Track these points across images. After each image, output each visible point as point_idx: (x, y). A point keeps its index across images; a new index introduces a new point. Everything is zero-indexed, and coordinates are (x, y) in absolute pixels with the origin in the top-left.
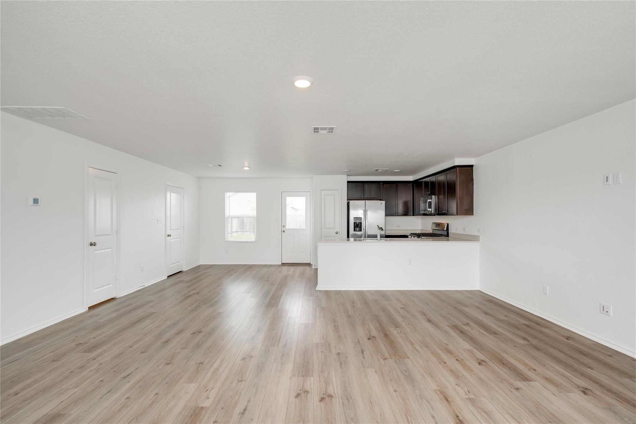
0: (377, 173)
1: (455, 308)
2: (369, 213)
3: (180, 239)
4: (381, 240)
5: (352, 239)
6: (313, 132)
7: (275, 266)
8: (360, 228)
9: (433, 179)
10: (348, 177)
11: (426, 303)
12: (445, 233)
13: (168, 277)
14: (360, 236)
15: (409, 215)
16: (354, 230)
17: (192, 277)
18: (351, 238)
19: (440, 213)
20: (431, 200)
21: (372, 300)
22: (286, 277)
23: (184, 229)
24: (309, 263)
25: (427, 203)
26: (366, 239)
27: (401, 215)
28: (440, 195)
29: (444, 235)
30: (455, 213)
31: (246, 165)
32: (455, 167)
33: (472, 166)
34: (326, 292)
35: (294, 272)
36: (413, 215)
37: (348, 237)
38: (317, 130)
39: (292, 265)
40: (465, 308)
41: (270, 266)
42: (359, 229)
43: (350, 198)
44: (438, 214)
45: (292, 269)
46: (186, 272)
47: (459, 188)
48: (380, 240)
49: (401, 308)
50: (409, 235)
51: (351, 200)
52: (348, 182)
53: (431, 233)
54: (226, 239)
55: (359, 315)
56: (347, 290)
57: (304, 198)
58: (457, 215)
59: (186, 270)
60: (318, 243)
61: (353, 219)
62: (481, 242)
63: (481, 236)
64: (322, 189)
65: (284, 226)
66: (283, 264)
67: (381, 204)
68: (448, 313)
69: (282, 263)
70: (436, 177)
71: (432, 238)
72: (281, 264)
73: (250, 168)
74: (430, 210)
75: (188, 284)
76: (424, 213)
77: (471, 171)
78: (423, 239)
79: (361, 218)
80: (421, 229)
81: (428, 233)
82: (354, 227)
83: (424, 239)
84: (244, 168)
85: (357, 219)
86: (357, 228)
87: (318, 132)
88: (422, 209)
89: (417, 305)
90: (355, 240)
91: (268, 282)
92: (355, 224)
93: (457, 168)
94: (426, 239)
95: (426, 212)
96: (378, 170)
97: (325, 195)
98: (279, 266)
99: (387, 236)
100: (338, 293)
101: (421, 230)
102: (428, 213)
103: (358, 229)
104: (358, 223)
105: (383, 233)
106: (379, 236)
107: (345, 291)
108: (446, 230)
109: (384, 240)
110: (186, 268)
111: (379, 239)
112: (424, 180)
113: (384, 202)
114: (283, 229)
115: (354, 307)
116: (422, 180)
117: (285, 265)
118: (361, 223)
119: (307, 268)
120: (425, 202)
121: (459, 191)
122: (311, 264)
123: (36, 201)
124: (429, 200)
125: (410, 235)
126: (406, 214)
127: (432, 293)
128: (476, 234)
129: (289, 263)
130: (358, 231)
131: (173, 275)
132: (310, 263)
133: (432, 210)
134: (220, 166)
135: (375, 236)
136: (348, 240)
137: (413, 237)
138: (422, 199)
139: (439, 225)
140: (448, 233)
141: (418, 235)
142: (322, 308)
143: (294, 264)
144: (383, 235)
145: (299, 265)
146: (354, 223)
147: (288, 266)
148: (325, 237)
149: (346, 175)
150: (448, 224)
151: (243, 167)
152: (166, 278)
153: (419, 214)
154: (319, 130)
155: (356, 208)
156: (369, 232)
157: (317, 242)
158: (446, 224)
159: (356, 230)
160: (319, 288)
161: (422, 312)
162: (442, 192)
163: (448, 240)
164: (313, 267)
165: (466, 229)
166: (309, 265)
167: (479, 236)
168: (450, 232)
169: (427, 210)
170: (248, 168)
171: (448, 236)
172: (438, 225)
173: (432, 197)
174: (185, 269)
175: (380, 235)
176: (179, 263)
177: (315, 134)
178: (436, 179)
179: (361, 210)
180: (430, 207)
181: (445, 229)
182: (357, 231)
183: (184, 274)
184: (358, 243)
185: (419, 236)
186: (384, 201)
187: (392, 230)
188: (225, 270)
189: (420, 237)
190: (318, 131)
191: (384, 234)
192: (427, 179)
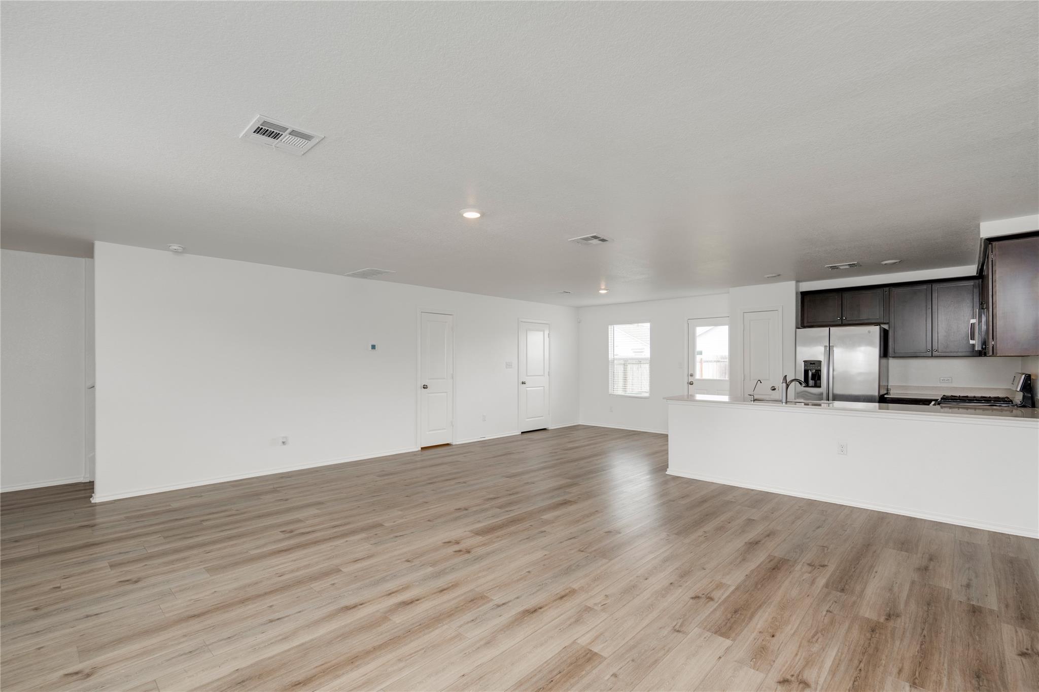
2: (838, 352)
3: (542, 388)
8: (817, 381)
12: (1021, 398)
13: (522, 433)
14: (818, 397)
23: (549, 376)
26: (830, 402)
42: (815, 382)
46: (551, 429)
52: (804, 293)
54: (611, 391)
57: (728, 328)
61: (802, 363)
64: (746, 311)
65: (691, 375)
67: (871, 332)
73: (607, 290)
79: (820, 362)
82: (807, 379)
84: (600, 292)
85: (812, 364)
93: (994, 244)
96: (838, 266)
97: (750, 320)
104: (813, 371)
105: (873, 390)
106: (784, 395)
108: (1022, 392)
111: (784, 401)
113: (877, 328)
114: (691, 379)
118: (819, 371)
123: (373, 347)
130: (812, 387)
131: (533, 432)
134: (569, 293)
144: (872, 395)
146: (806, 371)
149: (796, 281)
151: (598, 291)
152: (519, 434)
155: (811, 341)
156: (840, 390)
158: (1024, 376)
171: (1031, 406)
174: (551, 426)
176: (541, 418)
179: (821, 346)
183: (549, 432)
191: (877, 393)
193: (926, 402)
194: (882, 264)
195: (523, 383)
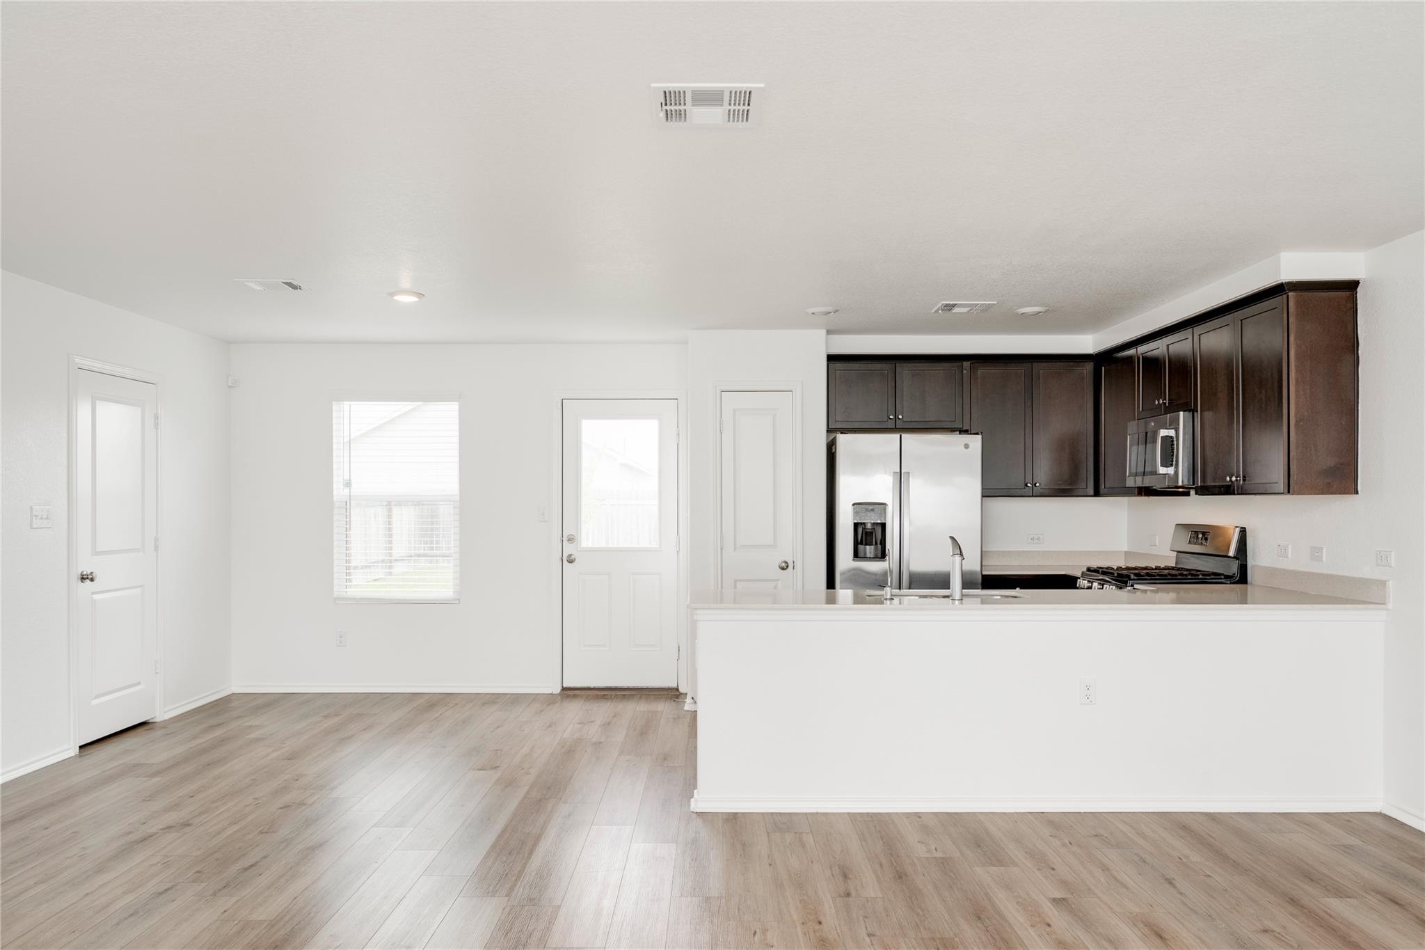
0: (947, 319)
1: (1293, 901)
2: (917, 488)
3: (139, 591)
4: (965, 600)
5: (844, 594)
6: (662, 115)
7: (535, 698)
8: (879, 546)
9: (1180, 345)
10: (832, 337)
11: (1163, 876)
12: (1234, 568)
13: (81, 747)
14: (879, 582)
15: (1081, 492)
16: (856, 555)
17: (181, 750)
18: (841, 589)
19: (1210, 483)
20: (1172, 433)
21: (927, 858)
22: (569, 752)
23: (156, 550)
24: (674, 685)
25: (1155, 441)
26: (904, 591)
27: (1047, 492)
28: (1208, 410)
29: (1227, 577)
30: (1281, 486)
31: (405, 283)
32: (1278, 290)
33: (1352, 286)
34: (733, 819)
35: (607, 725)
36: (1097, 493)
37: (831, 584)
38: (678, 108)
39: (604, 697)
40: (1336, 905)
41: (515, 700)
42: (876, 549)
43: (839, 426)
44: (1204, 490)
45: (602, 710)
46: (166, 724)
47: (1297, 380)
48: (963, 595)
49: (1056, 901)
50: (1078, 574)
51: (844, 431)
52: (831, 358)
53: (1173, 568)
54: (339, 589)
55: (867, 939)
56: (819, 811)
57: (654, 424)
58: (1289, 492)
59: (167, 716)
60: (699, 612)
61: (850, 509)
62: (1390, 606)
63: (1390, 584)
64: (723, 389)
65: (570, 540)
66: (569, 693)
67: (967, 446)
68: (1265, 931)
69: (564, 689)
70: (1196, 337)
71: (1177, 591)
72: (557, 690)
73: (420, 295)
74: (1171, 470)
75: (155, 780)
76: (1140, 484)
77: (1350, 305)
78: (1138, 593)
79: (885, 505)
80: (1126, 550)
81: (1157, 568)
82: (856, 544)
83: (1145, 591)
84: (398, 298)
85: (867, 510)
86: (868, 547)
87: (681, 115)
88: (1133, 471)
89: (1125, 886)
90: (858, 600)
91: (492, 772)
92: (860, 530)
93: (1291, 294)
94: (1152, 591)
95: (1148, 482)
96: (954, 306)
97: (734, 411)
98: (550, 699)
99: (992, 582)
100: (781, 824)
101: (1126, 552)
102: (1158, 487)
103: (869, 550)
104: (869, 526)
105: (973, 563)
106: (956, 582)
107: (812, 814)
108: (1234, 557)
109: (979, 600)
110: (167, 709)
111: (957, 596)
112: (1142, 349)
113: (976, 442)
114: (569, 549)
115: (848, 895)
116: (1131, 352)
117: (575, 696)
118: (883, 526)
119: (663, 708)
120: (1147, 438)
121: (1297, 391)
122: (681, 690)
124: (1163, 433)
125: (1083, 574)
126: (1064, 489)
127: (1181, 824)
128: (1367, 571)
129: (592, 685)
130: (870, 559)
131: (94, 746)
132: (677, 689)
133: (1180, 472)
134: (294, 287)
135: (940, 582)
136: (831, 600)
137: (1095, 584)
138: (1132, 427)
139: (1204, 534)
140: (1243, 568)
141: (1120, 575)
142: (707, 899)
143: (613, 693)
144: (972, 573)
145: (632, 696)
146: (856, 525)
147: (588, 698)
148: (736, 581)
149: (824, 332)
150: (1243, 531)
151: (392, 294)
152: (73, 754)
153: (1123, 491)
154: (688, 107)
155: (865, 464)
156: (919, 562)
157: (696, 609)
158: (1238, 530)
159: (861, 554)
160: (704, 800)
161: (1148, 924)
162: (1223, 395)
163: (1243, 600)
164: (688, 706)
165: (1324, 550)
166: (673, 694)
167: (1383, 583)
168: (1250, 563)
169: (1155, 473)
170: (414, 299)
171: (1243, 578)
172: (1201, 533)
173: (1179, 415)
174: (161, 713)
175: (963, 574)
176: (136, 688)
177: (674, 124)
178: (1196, 346)
179: (885, 471)
180: (1169, 459)
181: (1231, 553)
182: (865, 558)
183: (158, 733)
184: (869, 613)
185: (1122, 578)
186: (979, 437)
187: (1009, 552)
188: (326, 717)
189: (1130, 583)
190: (682, 108)
191: (978, 569)
192: (1157, 348)
193: (1066, 582)
194: (1017, 314)
195: (83, 578)
